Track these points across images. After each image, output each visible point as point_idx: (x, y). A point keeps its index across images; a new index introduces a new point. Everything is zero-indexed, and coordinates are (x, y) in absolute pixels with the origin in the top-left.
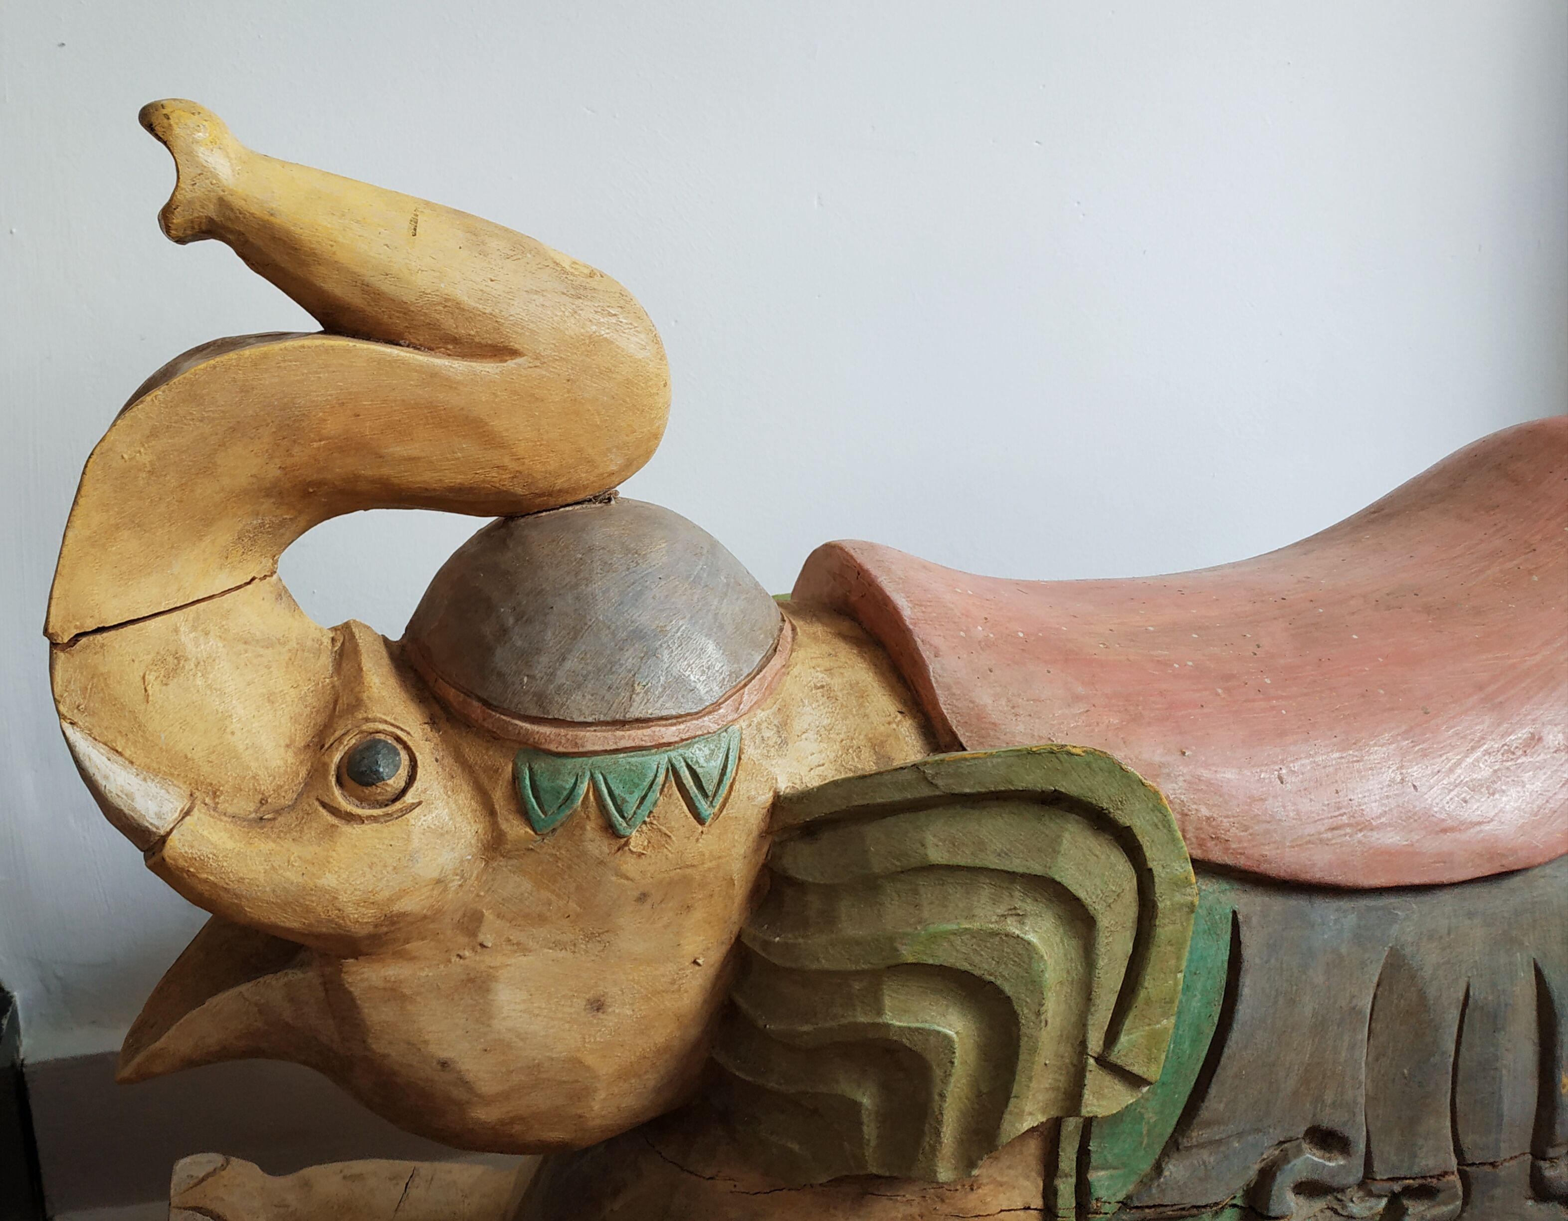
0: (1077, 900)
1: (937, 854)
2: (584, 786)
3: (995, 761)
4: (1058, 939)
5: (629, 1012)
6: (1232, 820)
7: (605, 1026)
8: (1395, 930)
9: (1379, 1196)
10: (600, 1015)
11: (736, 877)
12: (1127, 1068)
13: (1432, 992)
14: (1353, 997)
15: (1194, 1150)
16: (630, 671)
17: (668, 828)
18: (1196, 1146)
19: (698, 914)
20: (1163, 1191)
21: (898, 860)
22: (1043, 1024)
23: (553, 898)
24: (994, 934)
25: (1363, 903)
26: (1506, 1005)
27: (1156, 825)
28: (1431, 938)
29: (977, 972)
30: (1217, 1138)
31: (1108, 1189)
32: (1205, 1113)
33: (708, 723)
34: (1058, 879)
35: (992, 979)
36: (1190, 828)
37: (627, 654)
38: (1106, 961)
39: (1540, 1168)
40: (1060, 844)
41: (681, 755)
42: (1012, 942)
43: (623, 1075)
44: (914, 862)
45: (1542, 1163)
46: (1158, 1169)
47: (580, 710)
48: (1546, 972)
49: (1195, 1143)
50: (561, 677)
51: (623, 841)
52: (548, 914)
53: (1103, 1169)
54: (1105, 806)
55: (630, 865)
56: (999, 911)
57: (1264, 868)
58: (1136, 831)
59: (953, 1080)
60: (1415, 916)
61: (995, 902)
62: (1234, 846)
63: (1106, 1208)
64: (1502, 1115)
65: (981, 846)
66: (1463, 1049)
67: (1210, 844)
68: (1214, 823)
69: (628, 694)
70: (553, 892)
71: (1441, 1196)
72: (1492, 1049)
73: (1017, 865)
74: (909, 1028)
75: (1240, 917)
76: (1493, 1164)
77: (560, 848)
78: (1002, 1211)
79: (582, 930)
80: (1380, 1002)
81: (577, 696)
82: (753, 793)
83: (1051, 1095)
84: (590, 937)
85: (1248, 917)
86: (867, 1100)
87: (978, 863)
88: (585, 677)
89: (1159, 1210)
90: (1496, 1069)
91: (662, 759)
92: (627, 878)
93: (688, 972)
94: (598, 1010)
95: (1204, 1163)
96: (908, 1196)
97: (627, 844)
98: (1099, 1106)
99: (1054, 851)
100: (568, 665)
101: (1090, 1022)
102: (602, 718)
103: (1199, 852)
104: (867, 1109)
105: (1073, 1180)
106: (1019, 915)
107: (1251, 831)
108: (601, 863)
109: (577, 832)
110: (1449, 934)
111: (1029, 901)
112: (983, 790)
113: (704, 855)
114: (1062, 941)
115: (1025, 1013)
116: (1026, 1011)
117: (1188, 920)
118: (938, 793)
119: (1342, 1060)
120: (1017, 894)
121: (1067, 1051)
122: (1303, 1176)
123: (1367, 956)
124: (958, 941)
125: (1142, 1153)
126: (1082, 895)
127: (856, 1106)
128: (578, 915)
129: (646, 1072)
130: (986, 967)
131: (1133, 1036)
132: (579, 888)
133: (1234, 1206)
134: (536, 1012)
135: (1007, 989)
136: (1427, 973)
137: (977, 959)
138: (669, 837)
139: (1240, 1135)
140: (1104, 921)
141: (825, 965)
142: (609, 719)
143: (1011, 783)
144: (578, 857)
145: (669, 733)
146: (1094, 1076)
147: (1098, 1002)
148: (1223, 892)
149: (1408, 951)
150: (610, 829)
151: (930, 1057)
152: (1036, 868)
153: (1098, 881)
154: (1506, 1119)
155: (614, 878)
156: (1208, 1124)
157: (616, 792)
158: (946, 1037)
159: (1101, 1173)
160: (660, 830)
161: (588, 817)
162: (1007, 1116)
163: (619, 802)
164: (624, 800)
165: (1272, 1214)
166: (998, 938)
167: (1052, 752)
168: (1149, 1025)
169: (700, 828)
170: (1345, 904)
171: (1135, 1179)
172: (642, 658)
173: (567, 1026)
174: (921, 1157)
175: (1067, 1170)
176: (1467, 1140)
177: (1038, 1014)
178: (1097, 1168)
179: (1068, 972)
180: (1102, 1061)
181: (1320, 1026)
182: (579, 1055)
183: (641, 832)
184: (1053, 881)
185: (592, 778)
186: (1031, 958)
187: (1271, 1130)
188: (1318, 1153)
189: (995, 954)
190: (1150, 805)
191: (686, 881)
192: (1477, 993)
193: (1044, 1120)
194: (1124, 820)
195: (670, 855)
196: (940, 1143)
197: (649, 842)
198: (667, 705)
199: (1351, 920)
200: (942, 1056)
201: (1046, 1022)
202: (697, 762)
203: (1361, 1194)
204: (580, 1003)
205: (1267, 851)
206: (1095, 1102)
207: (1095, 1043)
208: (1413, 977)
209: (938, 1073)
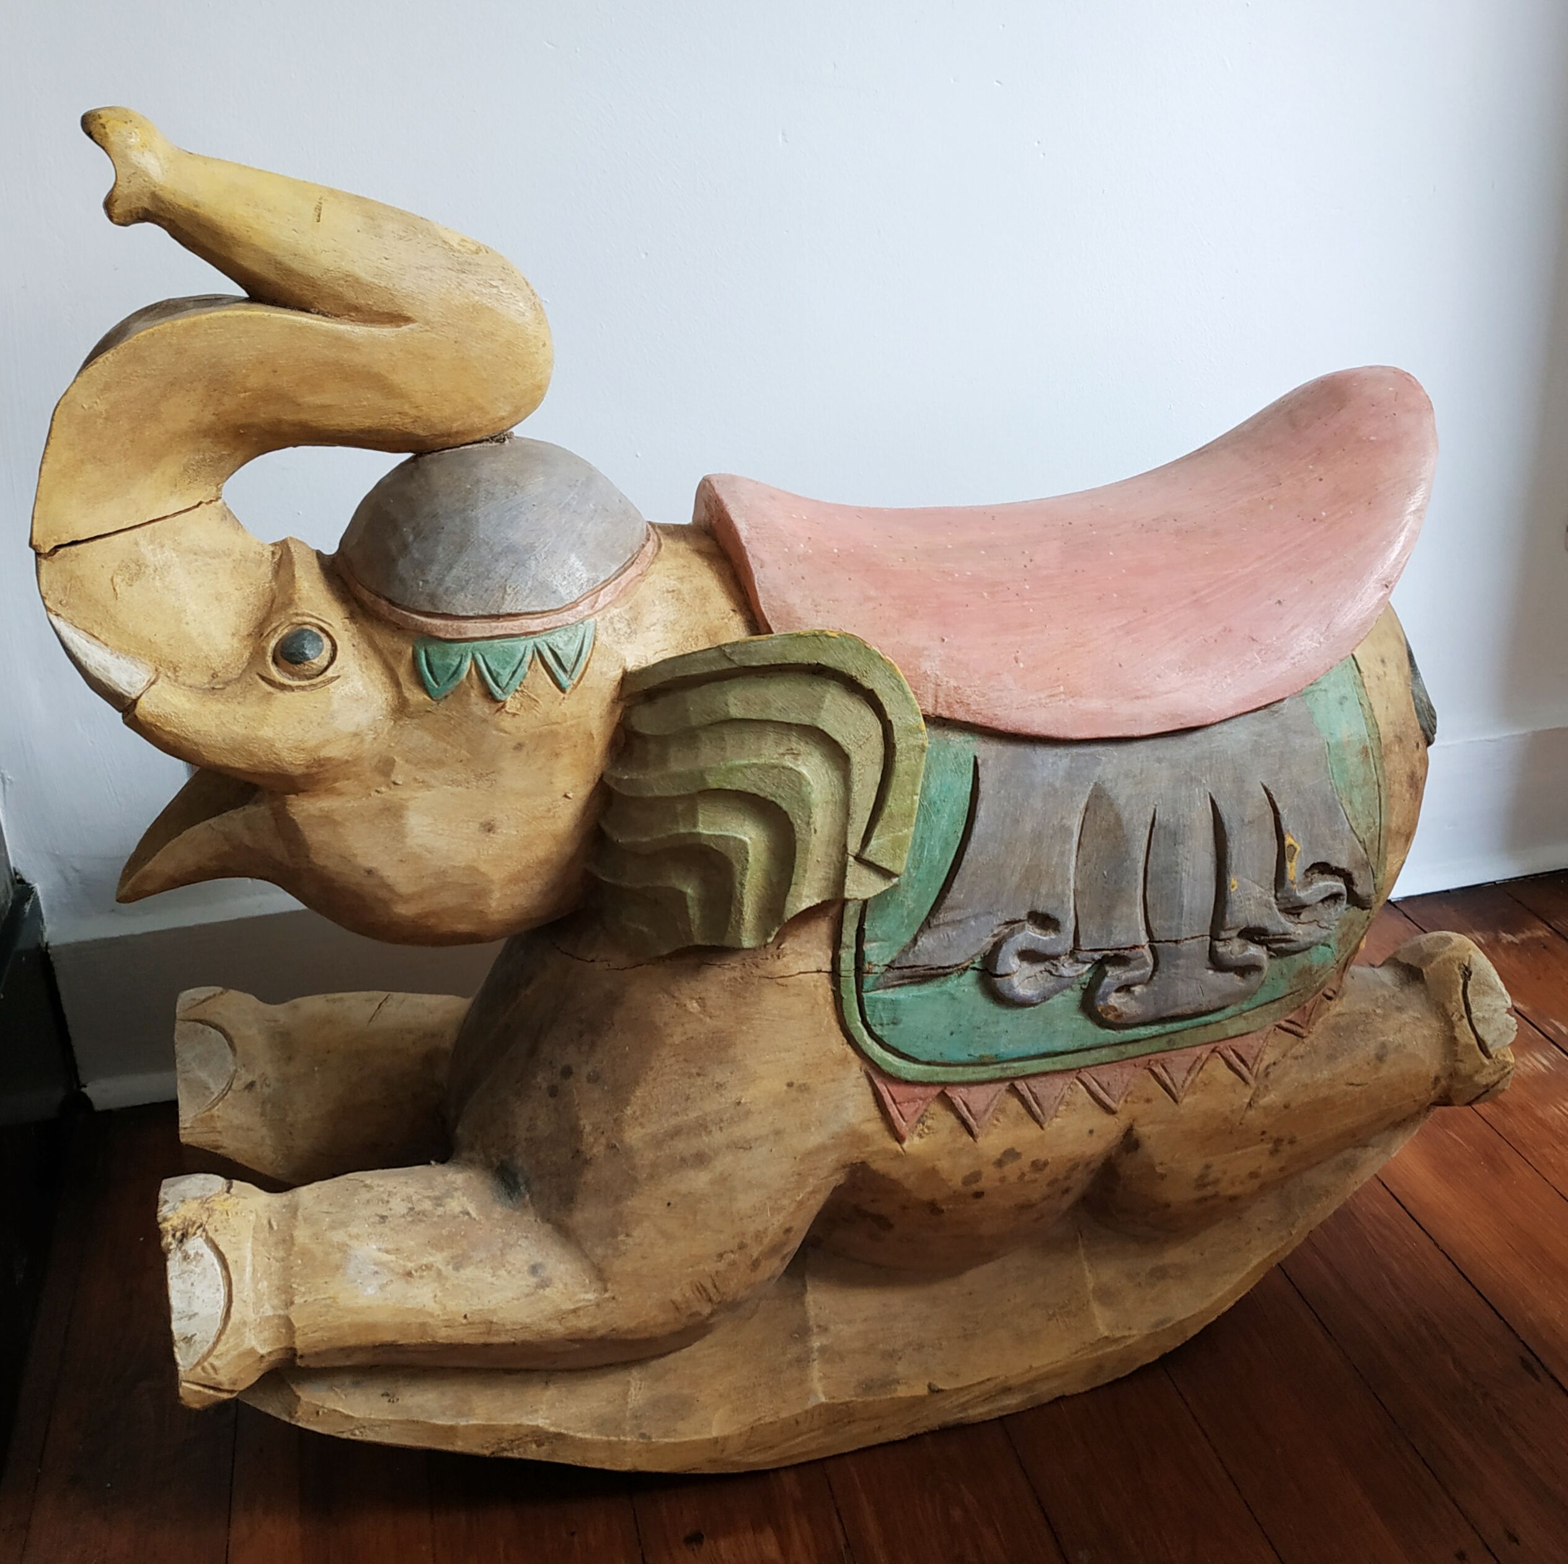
0: (835, 742)
1: (736, 712)
2: (467, 664)
3: (774, 642)
4: (824, 771)
5: (515, 833)
6: (973, 689)
7: (495, 843)
8: (1098, 770)
9: (1085, 963)
10: (491, 835)
11: (594, 732)
12: (877, 863)
13: (1125, 816)
14: (1062, 818)
15: (941, 927)
16: (503, 577)
17: (536, 695)
18: (943, 924)
19: (566, 760)
20: (916, 956)
21: (709, 716)
22: (813, 831)
23: (449, 747)
24: (774, 767)
25: (1075, 750)
26: (1184, 826)
27: (893, 689)
28: (1127, 776)
29: (762, 794)
30: (958, 918)
31: (878, 955)
32: (948, 902)
33: (567, 617)
34: (821, 727)
35: (774, 799)
36: (941, 695)
37: (501, 564)
38: (860, 786)
39: (1215, 947)
40: (823, 702)
41: (544, 641)
42: (787, 772)
43: (513, 879)
44: (720, 716)
45: (1217, 943)
46: (915, 940)
47: (463, 607)
48: (1218, 803)
49: (941, 921)
50: (449, 581)
51: (501, 704)
52: (446, 760)
53: (874, 942)
54: (854, 674)
55: (507, 722)
56: (781, 751)
57: (994, 724)
58: (877, 692)
59: (749, 873)
60: (1115, 761)
61: (777, 744)
62: (974, 708)
63: (876, 969)
64: (1183, 906)
65: (767, 704)
66: (1151, 857)
67: (956, 706)
68: (960, 691)
69: (501, 595)
70: (448, 743)
71: (1133, 963)
72: (1173, 858)
73: (793, 718)
74: (714, 835)
75: (979, 762)
76: (1176, 942)
77: (451, 710)
78: (800, 973)
79: (473, 771)
80: (1087, 822)
81: (461, 596)
82: (605, 669)
83: (824, 883)
84: (480, 777)
85: (985, 761)
86: (689, 891)
87: (765, 717)
88: (467, 582)
89: (914, 969)
90: (1176, 872)
91: (530, 643)
92: (506, 732)
93: (560, 803)
94: (489, 830)
95: (948, 935)
96: (733, 965)
97: (503, 706)
98: (859, 891)
99: (819, 707)
100: (454, 572)
101: (849, 831)
102: (481, 613)
103: (948, 712)
104: (691, 897)
105: (854, 951)
106: (793, 754)
107: (987, 697)
108: (484, 721)
109: (465, 698)
110: (1141, 774)
111: (802, 744)
112: (766, 663)
113: (566, 715)
114: (827, 773)
115: (798, 823)
116: (799, 821)
117: (920, 757)
118: (734, 666)
119: (1053, 863)
120: (793, 739)
121: (834, 852)
122: (1024, 946)
123: (1075, 788)
124: (748, 772)
125: (904, 930)
126: (838, 738)
127: (682, 895)
128: (469, 760)
129: (532, 878)
130: (768, 790)
131: (881, 841)
132: (469, 740)
133: (974, 969)
134: (441, 832)
135: (784, 806)
136: (1122, 801)
137: (762, 785)
138: (537, 701)
139: (976, 917)
140: (855, 758)
141: (657, 793)
142: (485, 613)
143: (786, 659)
144: (466, 717)
145: (534, 624)
146: (854, 870)
147: (854, 816)
148: (968, 742)
149: (1108, 785)
150: (489, 696)
151: (732, 856)
152: (806, 721)
153: (851, 729)
154: (1185, 908)
155: (494, 732)
156: (952, 908)
157: (493, 668)
158: (741, 841)
159: (874, 945)
160: (529, 696)
161: (472, 687)
162: (789, 898)
163: (495, 675)
164: (498, 674)
165: (998, 973)
166: (776, 770)
167: (815, 635)
168: (894, 832)
169: (562, 695)
170: (1060, 751)
171: (898, 948)
172: (513, 567)
173: (466, 843)
174: (729, 929)
175: (848, 943)
176: (1154, 925)
177: (808, 824)
178: (870, 941)
179: (832, 795)
180: (858, 858)
181: (1037, 838)
182: (476, 864)
183: (514, 698)
184: (818, 729)
185: (474, 658)
186: (801, 784)
187: (999, 913)
188: (1038, 931)
189: (776, 781)
190: (888, 674)
191: (554, 734)
192: (1161, 816)
193: (819, 901)
194: (867, 684)
195: (538, 715)
196: (743, 919)
197: (521, 705)
198: (533, 603)
199: (1065, 763)
200: (740, 855)
201: (815, 831)
202: (557, 646)
203: (1071, 961)
204: (475, 826)
205: (999, 711)
206: (855, 888)
207: (854, 846)
208: (1111, 805)
209: (738, 867)
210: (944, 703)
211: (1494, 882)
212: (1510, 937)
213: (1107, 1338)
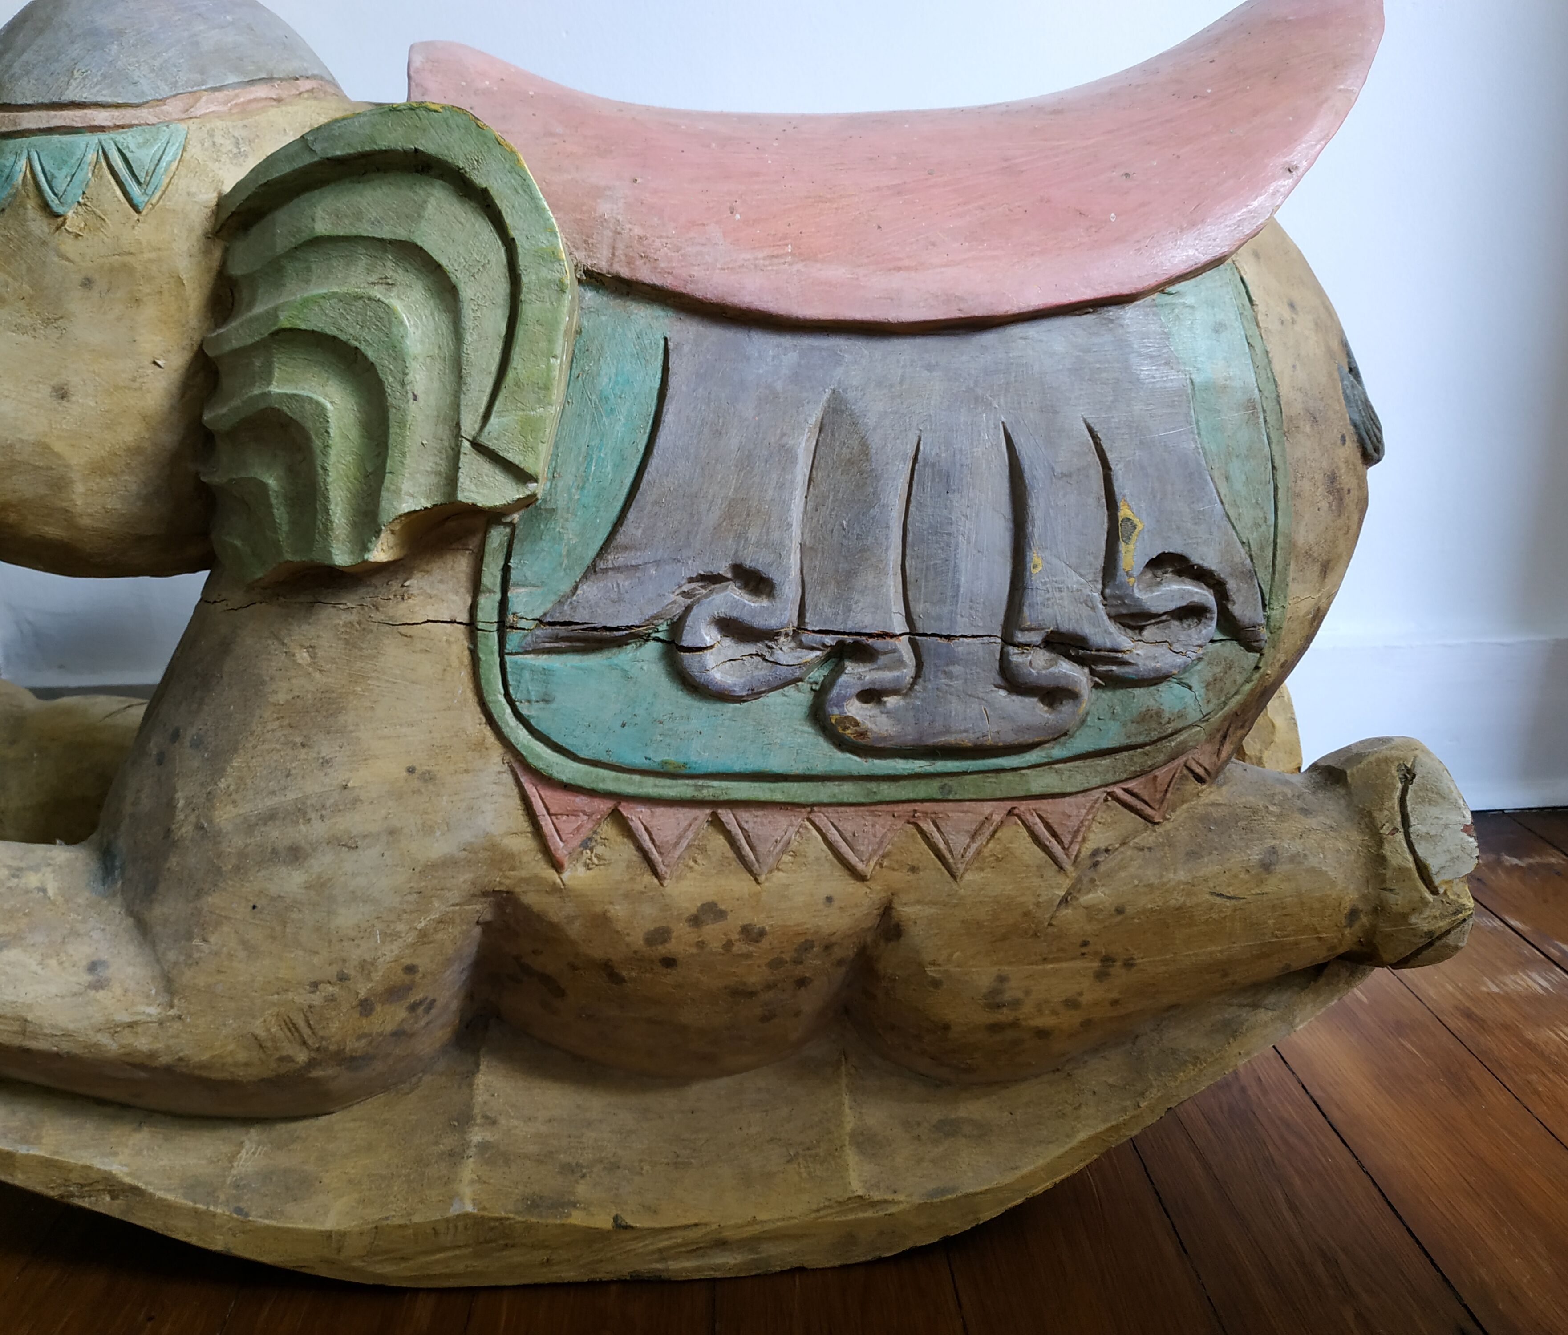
0: (439, 266)
1: (322, 227)
2: (23, 163)
3: (362, 119)
4: (428, 312)
5: (93, 404)
6: (665, 240)
7: (69, 414)
8: (839, 372)
9: (813, 649)
10: (64, 403)
11: (184, 276)
12: (501, 454)
13: (875, 441)
14: (783, 435)
15: (610, 573)
16: (73, 59)
17: (102, 211)
18: (614, 569)
19: (150, 311)
20: (574, 608)
21: (294, 236)
22: (410, 395)
23: (10, 280)
24: (359, 298)
25: (807, 342)
26: (962, 465)
27: (516, 189)
28: (880, 384)
29: (343, 337)
30: (633, 563)
31: (526, 604)
32: (621, 539)
33: (146, 115)
34: (420, 244)
35: (357, 344)
36: (620, 246)
37: (76, 46)
38: (475, 337)
39: (1008, 654)
40: (424, 209)
41: (112, 139)
42: (373, 305)
43: (98, 469)
44: (305, 236)
45: (1012, 650)
46: (576, 588)
47: (23, 94)
48: (1015, 438)
49: (611, 566)
50: (17, 68)
51: (60, 220)
52: (6, 296)
53: (523, 586)
54: (461, 165)
55: (69, 246)
56: (371, 280)
57: (690, 289)
58: (492, 192)
59: (333, 452)
60: (864, 361)
61: (369, 271)
62: (662, 265)
63: (522, 624)
64: (958, 586)
65: (359, 216)
66: (912, 509)
67: (639, 262)
68: (645, 242)
69: (67, 79)
70: (9, 274)
71: (883, 660)
72: (945, 512)
73: (385, 233)
74: (286, 394)
75: (671, 345)
76: (948, 637)
77: (9, 228)
78: (428, 621)
79: (38, 314)
80: (822, 450)
81: (23, 82)
82: (193, 190)
83: (433, 479)
84: (47, 322)
85: (678, 345)
86: (272, 482)
87: (354, 232)
88: (34, 66)
89: (570, 628)
90: (949, 534)
91: (93, 139)
92: (68, 260)
93: (149, 372)
94: (63, 398)
95: (618, 585)
96: (349, 605)
97: (64, 223)
98: (478, 493)
99: (419, 216)
100: (25, 57)
101: (463, 402)
102: (41, 100)
103: (627, 270)
104: (275, 491)
105: (498, 596)
106: (388, 284)
107: (683, 251)
108: (44, 243)
109: (21, 211)
110: (901, 383)
111: (400, 271)
112: (352, 151)
113: (140, 243)
114: (432, 314)
115: (390, 381)
116: (391, 379)
117: (559, 300)
118: (316, 159)
119: (768, 498)
120: (389, 264)
121: (444, 432)
122: (723, 611)
123: (805, 394)
124: (327, 304)
125: (562, 573)
126: (443, 261)
127: (264, 486)
128: (31, 297)
129: (123, 472)
130: (351, 331)
131: (504, 420)
132: (30, 270)
133: (657, 639)
134: (6, 393)
135: (370, 354)
136: (871, 420)
137: (343, 323)
138: (103, 220)
139: (657, 563)
140: (467, 292)
141: (235, 344)
142: (46, 101)
143: (376, 143)
144: (24, 237)
145: (101, 117)
146: (470, 460)
147: (469, 380)
148: (657, 318)
149: (851, 395)
150: (45, 207)
151: (309, 425)
152: (401, 234)
153: (461, 249)
154: (962, 590)
155: (56, 259)
156: (626, 548)
157: (47, 169)
158: (318, 403)
159: (522, 590)
160: (94, 213)
161: (28, 196)
162: (384, 493)
163: (49, 178)
164: (53, 176)
165: (685, 644)
166: (361, 302)
167: (412, 109)
168: (523, 410)
169: (136, 216)
170: (787, 341)
171: (553, 598)
172: (89, 50)
173: (35, 411)
175: (489, 585)
176: (918, 608)
177: (403, 384)
178: (517, 585)
179: (440, 347)
180: (477, 445)
181: (746, 462)
182: (47, 440)
183: (76, 213)
184: (417, 246)
185: (29, 158)
186: (390, 322)
187: (690, 562)
188: (746, 596)
189: (360, 318)
190: (507, 166)
191: (127, 270)
192: (928, 448)
193: (429, 505)
194: (480, 179)
195: (106, 239)
196: (332, 522)
197: (86, 225)
198: (104, 92)
199: (792, 357)
200: (318, 424)
201: (415, 398)
202: (128, 147)
203: (793, 645)
204: (45, 390)
205: (697, 272)
206: (473, 487)
207: (469, 425)
208: (855, 424)
209: (317, 443)
210: (623, 258)
211: (1503, 811)
212: (1515, 861)
213: (860, 1197)
